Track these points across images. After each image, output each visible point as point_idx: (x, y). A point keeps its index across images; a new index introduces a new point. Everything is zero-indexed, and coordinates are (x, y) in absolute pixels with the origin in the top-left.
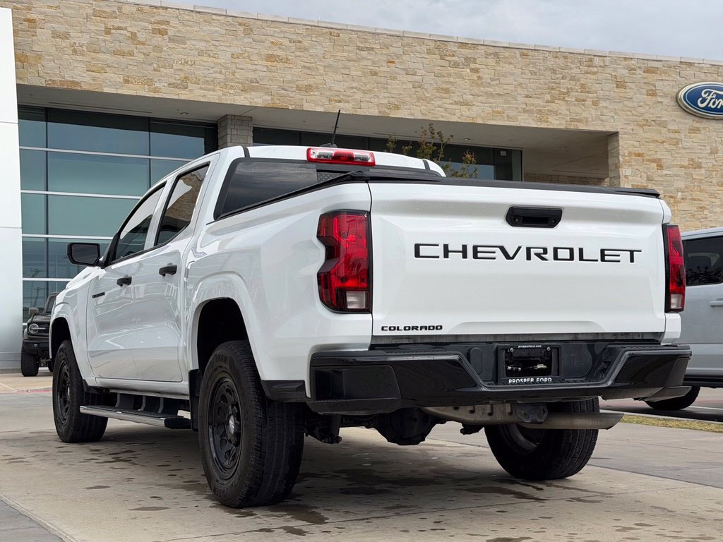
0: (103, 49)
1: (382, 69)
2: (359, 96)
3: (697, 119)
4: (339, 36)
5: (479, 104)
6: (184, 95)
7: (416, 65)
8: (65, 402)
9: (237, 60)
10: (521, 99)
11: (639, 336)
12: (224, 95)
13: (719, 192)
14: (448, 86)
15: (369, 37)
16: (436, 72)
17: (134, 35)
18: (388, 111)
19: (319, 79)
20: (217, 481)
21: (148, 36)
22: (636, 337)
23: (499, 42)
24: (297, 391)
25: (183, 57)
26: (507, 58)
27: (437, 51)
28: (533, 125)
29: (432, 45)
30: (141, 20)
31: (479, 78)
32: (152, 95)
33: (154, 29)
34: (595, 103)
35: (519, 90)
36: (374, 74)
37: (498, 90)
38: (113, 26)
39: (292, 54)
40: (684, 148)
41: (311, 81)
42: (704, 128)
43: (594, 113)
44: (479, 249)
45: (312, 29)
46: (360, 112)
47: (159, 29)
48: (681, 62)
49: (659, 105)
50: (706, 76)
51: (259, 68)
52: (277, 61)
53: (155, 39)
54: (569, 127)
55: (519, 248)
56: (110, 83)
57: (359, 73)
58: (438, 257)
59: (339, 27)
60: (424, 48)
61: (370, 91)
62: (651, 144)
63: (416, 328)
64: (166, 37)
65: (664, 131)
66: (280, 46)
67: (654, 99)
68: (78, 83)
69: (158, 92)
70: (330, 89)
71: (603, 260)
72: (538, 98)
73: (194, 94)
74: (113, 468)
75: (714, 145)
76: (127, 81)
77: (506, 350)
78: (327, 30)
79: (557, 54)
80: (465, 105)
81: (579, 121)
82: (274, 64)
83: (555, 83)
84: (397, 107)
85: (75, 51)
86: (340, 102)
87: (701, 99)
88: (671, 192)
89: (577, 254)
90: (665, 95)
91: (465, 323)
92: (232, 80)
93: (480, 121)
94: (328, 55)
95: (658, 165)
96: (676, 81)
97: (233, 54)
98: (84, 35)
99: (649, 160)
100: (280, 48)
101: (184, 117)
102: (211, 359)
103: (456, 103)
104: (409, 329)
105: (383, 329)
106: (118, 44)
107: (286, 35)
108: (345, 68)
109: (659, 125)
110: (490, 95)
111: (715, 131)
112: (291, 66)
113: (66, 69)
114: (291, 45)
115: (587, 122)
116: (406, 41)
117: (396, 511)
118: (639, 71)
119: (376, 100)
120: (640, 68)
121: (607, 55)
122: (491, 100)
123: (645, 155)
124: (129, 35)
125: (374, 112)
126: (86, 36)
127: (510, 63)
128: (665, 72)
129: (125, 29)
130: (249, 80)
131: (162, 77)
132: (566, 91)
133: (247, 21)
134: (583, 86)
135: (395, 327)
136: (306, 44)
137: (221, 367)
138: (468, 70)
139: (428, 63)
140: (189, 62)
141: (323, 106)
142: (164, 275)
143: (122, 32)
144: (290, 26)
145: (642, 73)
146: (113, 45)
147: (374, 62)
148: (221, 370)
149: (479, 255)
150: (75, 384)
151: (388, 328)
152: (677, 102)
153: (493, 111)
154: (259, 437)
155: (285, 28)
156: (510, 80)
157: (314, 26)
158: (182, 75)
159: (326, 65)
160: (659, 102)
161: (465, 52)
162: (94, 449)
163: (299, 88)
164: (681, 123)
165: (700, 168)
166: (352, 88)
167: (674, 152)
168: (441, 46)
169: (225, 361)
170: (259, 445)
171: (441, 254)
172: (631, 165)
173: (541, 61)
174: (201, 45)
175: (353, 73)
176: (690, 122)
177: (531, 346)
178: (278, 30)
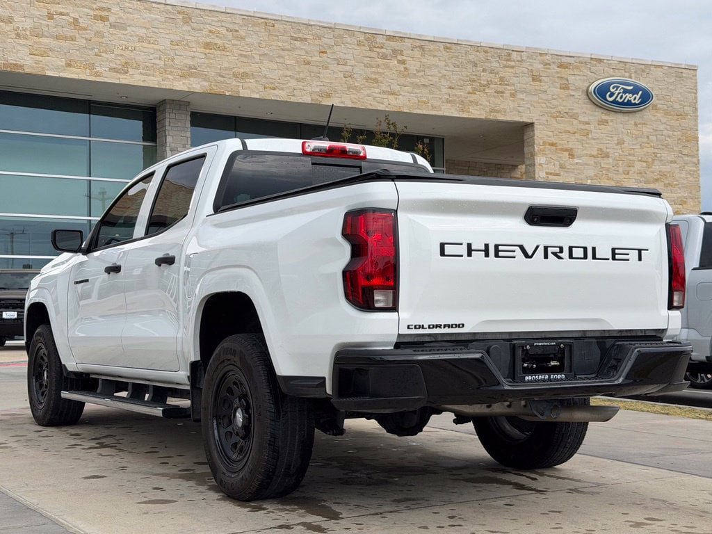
0: (46, 34)
1: (314, 59)
2: (293, 84)
3: (605, 112)
4: (274, 26)
5: (405, 94)
6: (125, 80)
7: (347, 56)
8: (41, 385)
9: (176, 47)
10: (444, 90)
11: (642, 332)
12: (163, 80)
13: (624, 180)
14: (377, 76)
15: (302, 27)
16: (366, 62)
17: (76, 20)
18: (320, 99)
19: (254, 67)
20: (223, 473)
21: (89, 22)
22: (640, 334)
23: (426, 36)
24: (317, 387)
25: (124, 43)
26: (432, 51)
27: (366, 43)
28: (456, 114)
29: (362, 37)
30: (83, 7)
31: (406, 69)
32: (93, 79)
33: (95, 16)
34: (513, 95)
35: (443, 81)
36: (307, 63)
37: (423, 81)
38: (56, 11)
39: (229, 43)
40: (594, 139)
41: (247, 69)
42: (612, 120)
43: (511, 104)
44: (500, 248)
45: (249, 19)
46: (293, 99)
47: (100, 16)
48: (591, 58)
49: (572, 98)
50: (615, 72)
51: (196, 54)
52: (215, 49)
53: (97, 24)
54: (489, 117)
55: (537, 247)
56: (52, 67)
57: (293, 62)
58: (462, 256)
59: (274, 18)
60: (354, 40)
61: (303, 79)
62: (564, 134)
63: (440, 326)
64: (107, 23)
65: (575, 122)
66: (217, 35)
67: (567, 92)
68: (21, 66)
69: (99, 76)
70: (265, 76)
71: (614, 258)
72: (460, 89)
73: (135, 78)
74: (101, 455)
75: (621, 136)
76: (69, 65)
77: (523, 347)
78: (263, 20)
79: (478, 48)
80: (393, 94)
81: (498, 111)
82: (211, 51)
83: (476, 75)
84: (329, 96)
85: (18, 35)
86: (274, 89)
87: (609, 93)
88: (582, 180)
89: (590, 253)
90: (577, 89)
91: (484, 321)
92: (171, 66)
93: (406, 110)
94: (263, 44)
95: (569, 155)
96: (586, 76)
97: (172, 41)
98: (28, 19)
99: (562, 150)
100: (217, 36)
101: (123, 101)
102: (217, 351)
103: (384, 92)
104: (433, 327)
105: (408, 327)
106: (60, 29)
107: (223, 24)
108: (279, 57)
109: (571, 116)
110: (417, 86)
111: (621, 123)
112: (228, 54)
113: (9, 52)
114: (228, 33)
115: (505, 112)
116: (337, 32)
117: (406, 504)
118: (553, 66)
119: (309, 89)
120: (554, 63)
121: (524, 50)
122: (417, 91)
123: (558, 144)
124: (71, 20)
125: (307, 99)
126: (29, 21)
127: (435, 56)
128: (577, 68)
129: (68, 14)
130: (188, 66)
131: (103, 61)
132: (486, 83)
133: (185, 10)
134: (502, 79)
135: (420, 326)
136: (242, 33)
137: (229, 360)
138: (396, 62)
139: (358, 54)
140: (130, 48)
141: (257, 93)
142: (160, 265)
143: (64, 17)
144: (228, 15)
145: (555, 67)
146: (55, 29)
147: (307, 52)
148: (229, 363)
149: (501, 254)
150: (53, 369)
151: (413, 327)
152: (587, 95)
153: (419, 101)
154: (273, 431)
155: (222, 17)
156: (435, 71)
157: (250, 16)
158: (123, 60)
159: (260, 53)
160: (571, 95)
161: (393, 44)
162: (73, 433)
163: (235, 75)
164: (591, 115)
165: (608, 157)
166: (286, 76)
167: (584, 142)
168: (370, 39)
169: (234, 355)
170: (273, 440)
171: (465, 252)
172: (545, 154)
173: (464, 55)
174: (142, 32)
175: (288, 62)
176: (599, 114)
177: (545, 344)
178: (215, 19)
